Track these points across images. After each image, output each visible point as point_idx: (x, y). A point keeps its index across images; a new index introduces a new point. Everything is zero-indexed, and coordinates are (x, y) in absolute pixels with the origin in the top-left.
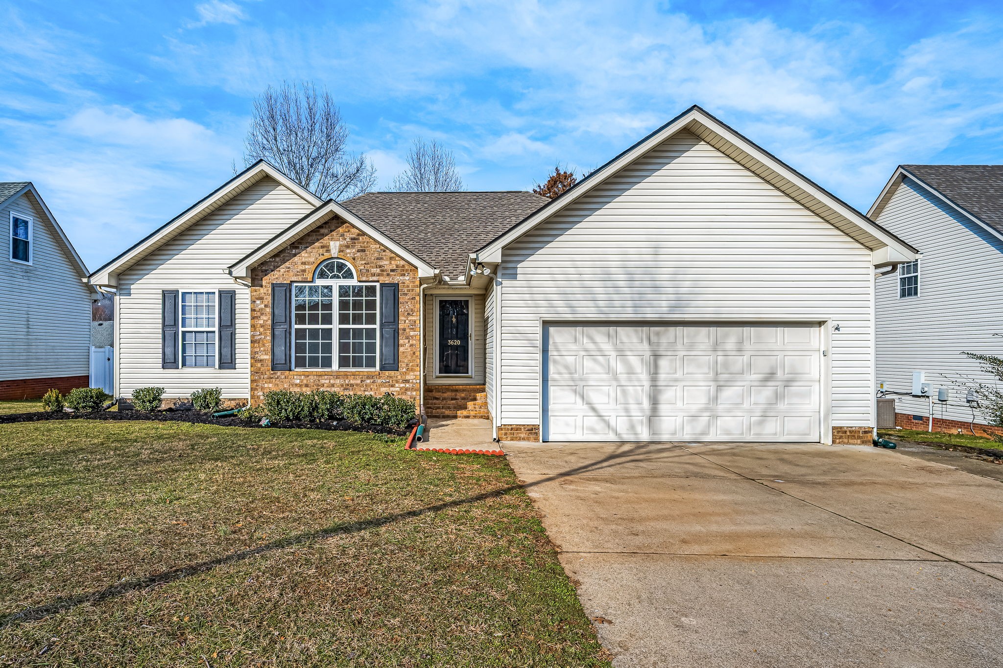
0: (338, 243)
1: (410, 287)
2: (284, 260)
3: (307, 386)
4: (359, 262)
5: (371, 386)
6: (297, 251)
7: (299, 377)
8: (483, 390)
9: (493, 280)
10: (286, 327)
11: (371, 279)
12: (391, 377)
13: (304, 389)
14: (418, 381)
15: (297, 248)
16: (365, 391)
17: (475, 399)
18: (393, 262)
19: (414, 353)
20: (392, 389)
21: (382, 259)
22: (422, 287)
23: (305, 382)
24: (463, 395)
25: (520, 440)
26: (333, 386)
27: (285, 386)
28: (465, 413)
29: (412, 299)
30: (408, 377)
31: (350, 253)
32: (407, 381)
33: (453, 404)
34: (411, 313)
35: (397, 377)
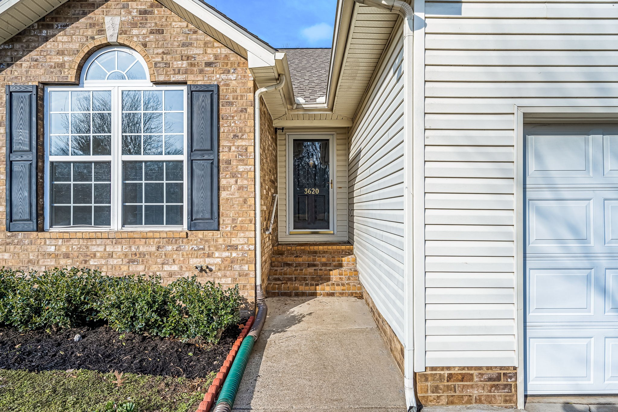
0: (117, 20)
1: (238, 91)
2: (28, 47)
3: (67, 256)
4: (153, 50)
5: (175, 256)
6: (50, 32)
7: (53, 242)
8: (350, 253)
9: (404, 15)
10: (30, 158)
11: (173, 79)
12: (206, 241)
13: (63, 262)
14: (252, 247)
15: (49, 27)
16: (163, 264)
17: (340, 266)
18: (209, 51)
19: (245, 201)
20: (208, 261)
21: (191, 44)
22: (258, 92)
23: (64, 249)
24: (324, 260)
25: (469, 402)
26: (111, 255)
27: (31, 257)
28: (327, 288)
29: (242, 111)
30: (235, 241)
31: (137, 36)
32: (234, 248)
33: (310, 274)
34: (240, 135)
35: (217, 241)
